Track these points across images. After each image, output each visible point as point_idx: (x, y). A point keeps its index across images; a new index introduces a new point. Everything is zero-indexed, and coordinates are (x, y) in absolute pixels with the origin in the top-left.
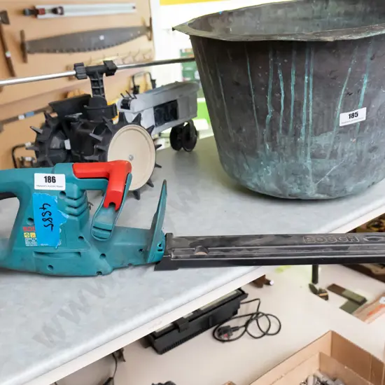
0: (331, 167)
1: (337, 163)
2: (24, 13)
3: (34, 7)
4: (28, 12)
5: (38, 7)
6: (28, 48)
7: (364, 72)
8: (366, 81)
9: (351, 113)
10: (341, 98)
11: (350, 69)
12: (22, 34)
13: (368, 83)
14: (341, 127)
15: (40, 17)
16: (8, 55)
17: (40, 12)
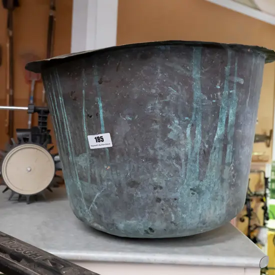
0: (96, 193)
1: (99, 190)
7: (97, 96)
8: (101, 105)
9: (96, 136)
10: (84, 120)
11: (83, 91)
13: (103, 107)
14: (92, 150)
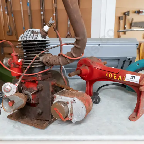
2: (135, 12)
3: (139, 11)
4: (137, 12)
5: (141, 10)
6: (133, 25)
12: (132, 20)
15: (140, 14)
16: (126, 26)
17: (141, 12)
